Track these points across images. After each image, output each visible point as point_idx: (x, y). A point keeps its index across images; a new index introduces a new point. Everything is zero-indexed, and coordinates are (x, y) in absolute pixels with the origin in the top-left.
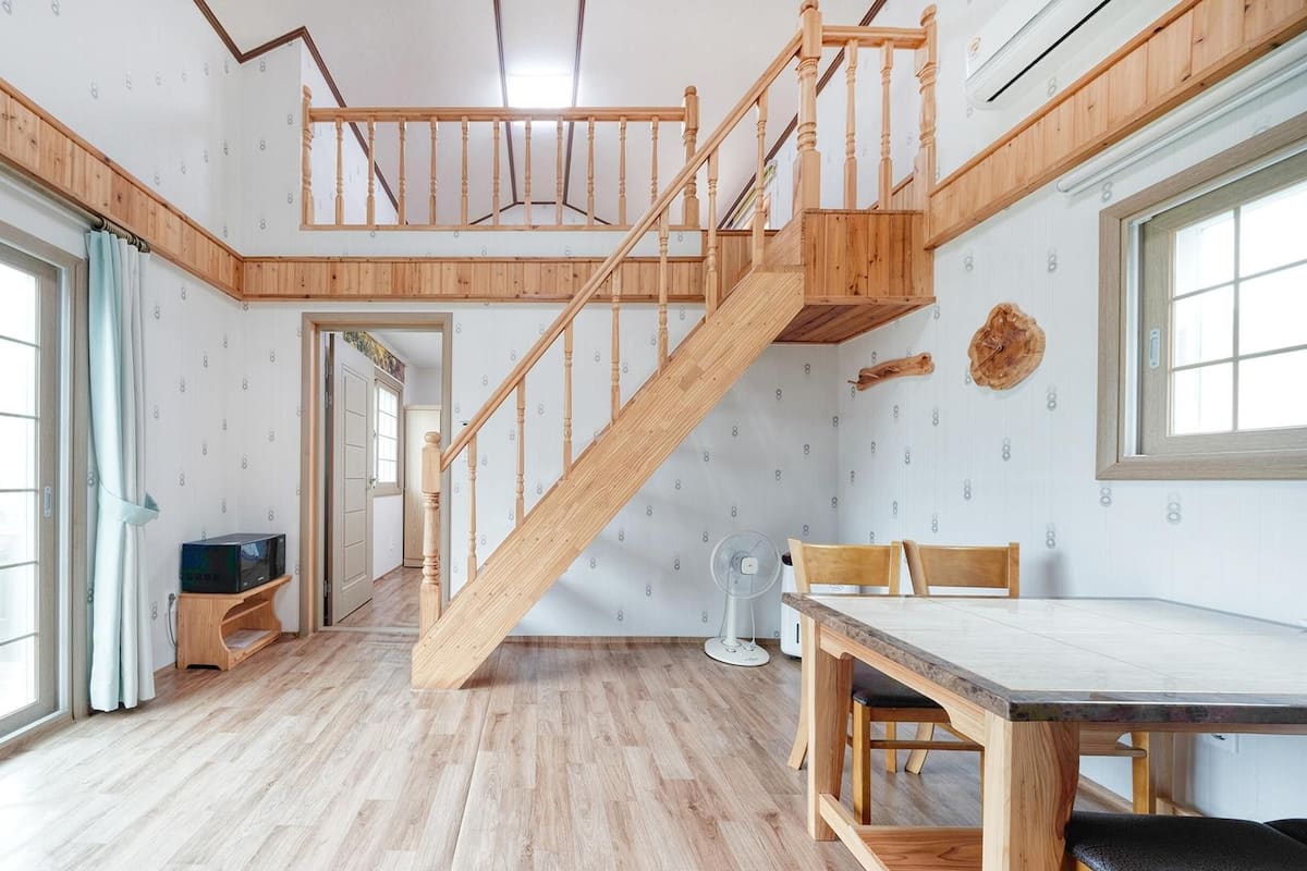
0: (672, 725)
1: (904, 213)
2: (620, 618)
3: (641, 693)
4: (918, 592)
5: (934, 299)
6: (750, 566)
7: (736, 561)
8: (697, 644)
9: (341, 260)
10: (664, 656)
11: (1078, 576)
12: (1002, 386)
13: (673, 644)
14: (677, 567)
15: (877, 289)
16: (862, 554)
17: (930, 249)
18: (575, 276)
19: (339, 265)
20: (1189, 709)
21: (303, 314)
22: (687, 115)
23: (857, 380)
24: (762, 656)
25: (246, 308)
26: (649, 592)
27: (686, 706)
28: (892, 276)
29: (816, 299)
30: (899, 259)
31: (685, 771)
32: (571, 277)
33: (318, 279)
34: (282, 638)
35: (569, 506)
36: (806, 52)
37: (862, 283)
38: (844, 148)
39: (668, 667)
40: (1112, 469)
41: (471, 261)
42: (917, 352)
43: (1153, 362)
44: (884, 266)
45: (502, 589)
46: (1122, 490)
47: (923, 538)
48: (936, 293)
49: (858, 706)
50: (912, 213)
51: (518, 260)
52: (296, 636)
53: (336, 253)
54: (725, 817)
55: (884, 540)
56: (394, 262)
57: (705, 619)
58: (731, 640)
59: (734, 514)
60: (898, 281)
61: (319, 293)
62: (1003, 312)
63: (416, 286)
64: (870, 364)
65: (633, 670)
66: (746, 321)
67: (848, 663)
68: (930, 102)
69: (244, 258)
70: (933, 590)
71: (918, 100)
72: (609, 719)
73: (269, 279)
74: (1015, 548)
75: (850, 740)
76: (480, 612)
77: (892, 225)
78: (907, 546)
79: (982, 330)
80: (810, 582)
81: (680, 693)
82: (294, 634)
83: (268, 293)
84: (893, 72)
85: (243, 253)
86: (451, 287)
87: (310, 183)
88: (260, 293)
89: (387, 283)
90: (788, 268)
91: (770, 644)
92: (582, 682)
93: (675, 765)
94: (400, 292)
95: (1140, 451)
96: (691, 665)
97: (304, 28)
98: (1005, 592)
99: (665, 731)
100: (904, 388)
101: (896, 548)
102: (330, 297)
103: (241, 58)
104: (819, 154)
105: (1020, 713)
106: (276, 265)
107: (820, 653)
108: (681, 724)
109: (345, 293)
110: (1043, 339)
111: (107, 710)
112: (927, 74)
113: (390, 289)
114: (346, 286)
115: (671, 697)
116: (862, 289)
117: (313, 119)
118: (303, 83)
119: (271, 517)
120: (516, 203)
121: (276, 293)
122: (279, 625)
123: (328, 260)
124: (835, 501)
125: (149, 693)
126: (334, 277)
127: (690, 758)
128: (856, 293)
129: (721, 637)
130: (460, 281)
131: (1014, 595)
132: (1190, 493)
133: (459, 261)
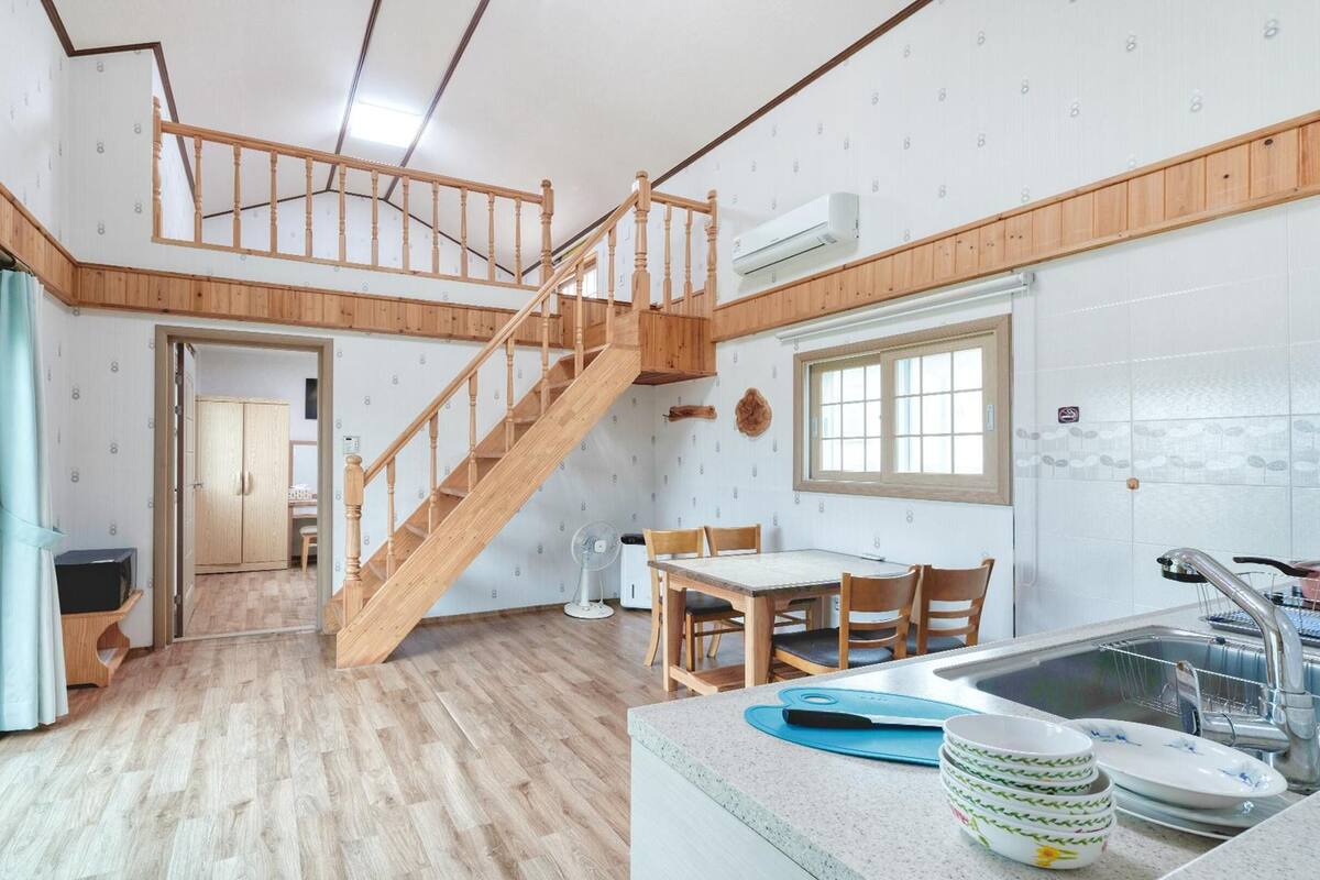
0: (565, 658)
1: (699, 318)
2: (494, 596)
3: (531, 644)
4: (712, 554)
5: (716, 374)
6: (601, 546)
7: (590, 543)
8: (559, 609)
9: (209, 279)
10: (535, 620)
11: (788, 541)
12: (752, 435)
13: (539, 611)
14: (540, 551)
15: (684, 365)
16: (682, 535)
17: (714, 343)
18: (454, 319)
19: (205, 284)
20: (806, 587)
21: (157, 326)
22: (545, 200)
23: (668, 414)
24: (608, 611)
25: (77, 313)
26: (518, 573)
27: (568, 647)
28: (692, 358)
29: (648, 368)
30: (696, 346)
31: (586, 678)
32: (451, 320)
33: (180, 294)
34: (133, 654)
35: (476, 512)
36: (641, 205)
37: (675, 360)
38: (663, 270)
39: (542, 626)
40: (800, 486)
41: (355, 296)
42: (707, 404)
43: (815, 433)
44: (688, 350)
45: (421, 579)
46: (804, 496)
47: (714, 524)
48: (717, 370)
49: (688, 616)
50: (704, 319)
51: (401, 300)
52: (149, 650)
53: (200, 271)
54: (618, 692)
55: (694, 528)
56: (271, 287)
57: (562, 589)
58: (584, 602)
59: (583, 508)
60: (696, 361)
61: (180, 309)
62: (752, 393)
63: (296, 312)
64: (677, 405)
65: (516, 632)
66: (604, 380)
67: (683, 594)
68: (713, 250)
69: (79, 263)
70: (720, 553)
71: (706, 247)
72: (517, 661)
73: (114, 288)
74: (759, 527)
75: (684, 637)
76: (401, 599)
77: (692, 325)
78: (706, 529)
79: (742, 401)
80: (656, 554)
81: (560, 640)
82: (146, 648)
83: (113, 302)
84: (692, 227)
85: (79, 258)
86: (333, 317)
87: (159, 193)
88: (101, 301)
89: (263, 307)
90: (630, 347)
91: (613, 602)
92: (481, 644)
93: (577, 676)
94: (278, 317)
95: (810, 477)
96: (558, 623)
97: (159, 43)
98: (754, 551)
99: (561, 662)
100: (698, 425)
101: (701, 531)
102: (197, 313)
103: (71, 52)
104: (649, 275)
105: (756, 594)
106: (123, 275)
107: (669, 590)
108: (569, 656)
109: (213, 311)
110: (771, 413)
111: (30, 728)
112: (712, 231)
113: (266, 312)
114: (214, 303)
115: (555, 643)
116: (675, 363)
117: (163, 131)
118: (153, 94)
119: (113, 531)
120: (328, 189)
121: (123, 303)
122: (127, 641)
123: (193, 278)
124: (653, 496)
125: (65, 710)
126: (200, 295)
127: (585, 671)
128: (672, 367)
129: (577, 601)
130: (343, 312)
131: (758, 552)
132: (830, 500)
133: (341, 295)
